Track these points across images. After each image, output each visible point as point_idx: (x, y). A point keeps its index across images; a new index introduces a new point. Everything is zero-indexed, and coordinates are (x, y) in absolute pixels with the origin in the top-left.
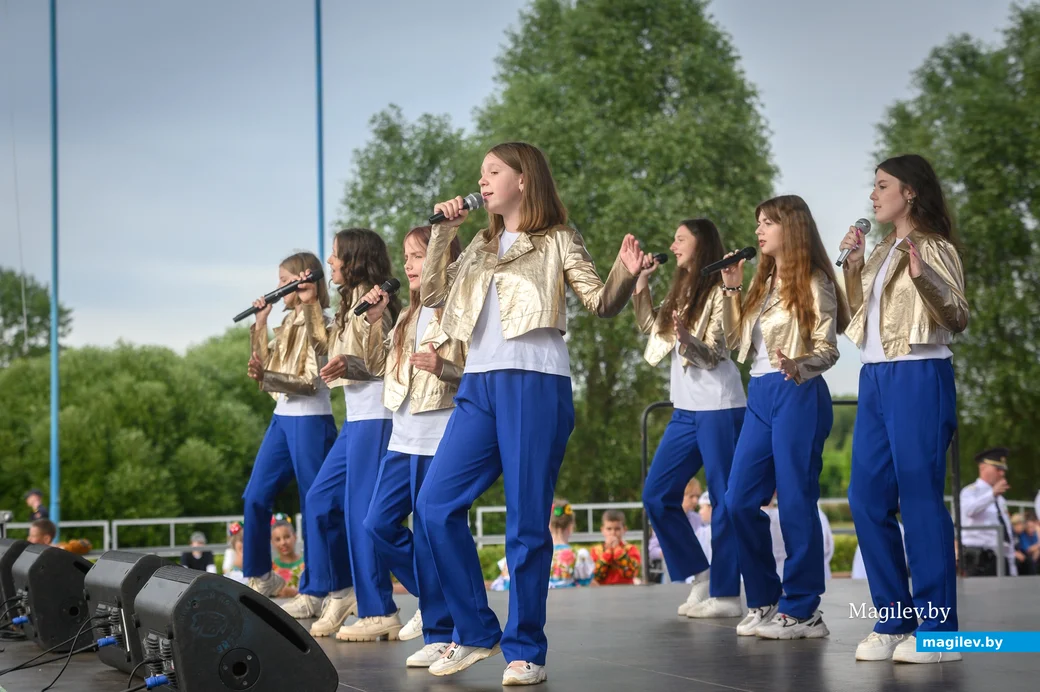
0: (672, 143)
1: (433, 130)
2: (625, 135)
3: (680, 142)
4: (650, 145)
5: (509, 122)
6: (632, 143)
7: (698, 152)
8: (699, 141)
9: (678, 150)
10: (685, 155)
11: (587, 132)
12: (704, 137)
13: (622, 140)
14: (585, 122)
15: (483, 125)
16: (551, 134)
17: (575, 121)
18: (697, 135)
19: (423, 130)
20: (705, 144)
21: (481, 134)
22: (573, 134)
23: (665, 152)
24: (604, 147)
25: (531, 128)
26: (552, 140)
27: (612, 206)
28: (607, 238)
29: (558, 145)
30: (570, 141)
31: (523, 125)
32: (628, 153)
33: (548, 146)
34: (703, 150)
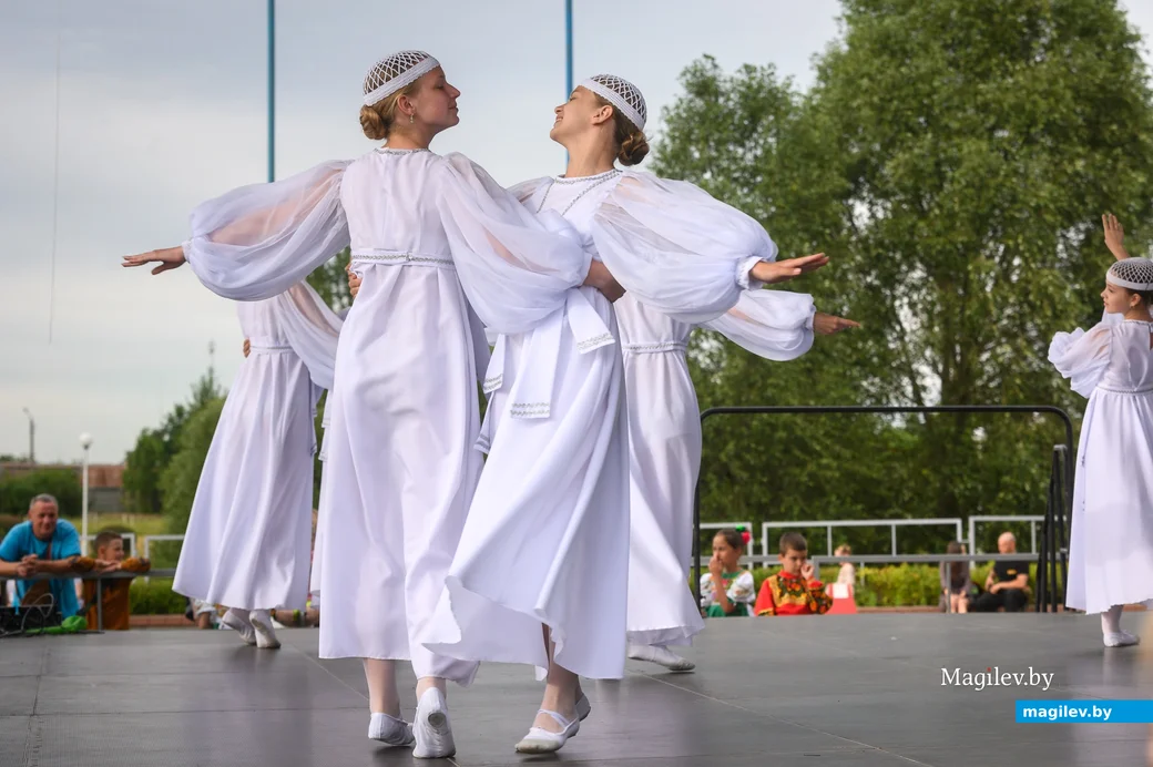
0: (1036, 97)
1: (754, 83)
2: (982, 86)
3: (1046, 94)
4: (1010, 99)
5: (847, 73)
6: (989, 96)
7: (1067, 107)
8: (1069, 95)
9: (1043, 105)
10: (1051, 111)
11: (936, 84)
12: (1076, 90)
13: (977, 93)
14: (936, 72)
15: (823, 74)
16: (895, 87)
17: (922, 70)
18: (1067, 87)
19: (743, 83)
20: (1077, 97)
21: (822, 85)
22: (922, 86)
23: (1028, 107)
24: (956, 101)
25: (871, 79)
26: (896, 93)
27: (962, 170)
28: (957, 208)
29: (902, 100)
30: (916, 95)
31: (862, 77)
32: (984, 108)
33: (891, 100)
34: (1072, 105)
